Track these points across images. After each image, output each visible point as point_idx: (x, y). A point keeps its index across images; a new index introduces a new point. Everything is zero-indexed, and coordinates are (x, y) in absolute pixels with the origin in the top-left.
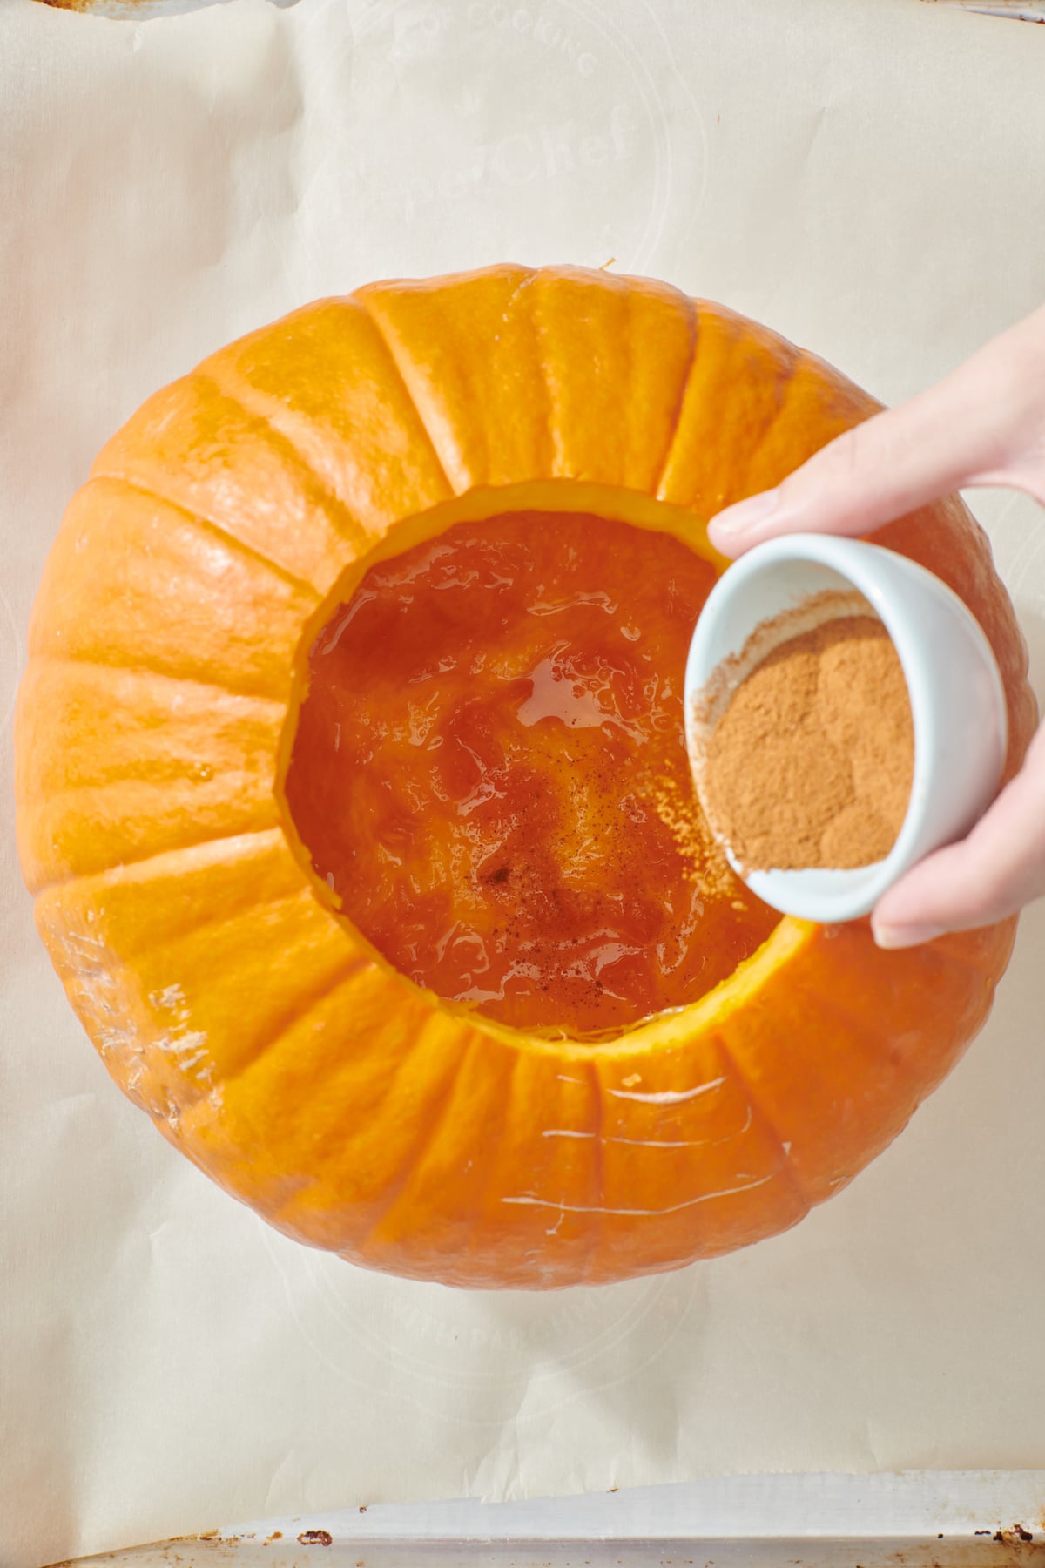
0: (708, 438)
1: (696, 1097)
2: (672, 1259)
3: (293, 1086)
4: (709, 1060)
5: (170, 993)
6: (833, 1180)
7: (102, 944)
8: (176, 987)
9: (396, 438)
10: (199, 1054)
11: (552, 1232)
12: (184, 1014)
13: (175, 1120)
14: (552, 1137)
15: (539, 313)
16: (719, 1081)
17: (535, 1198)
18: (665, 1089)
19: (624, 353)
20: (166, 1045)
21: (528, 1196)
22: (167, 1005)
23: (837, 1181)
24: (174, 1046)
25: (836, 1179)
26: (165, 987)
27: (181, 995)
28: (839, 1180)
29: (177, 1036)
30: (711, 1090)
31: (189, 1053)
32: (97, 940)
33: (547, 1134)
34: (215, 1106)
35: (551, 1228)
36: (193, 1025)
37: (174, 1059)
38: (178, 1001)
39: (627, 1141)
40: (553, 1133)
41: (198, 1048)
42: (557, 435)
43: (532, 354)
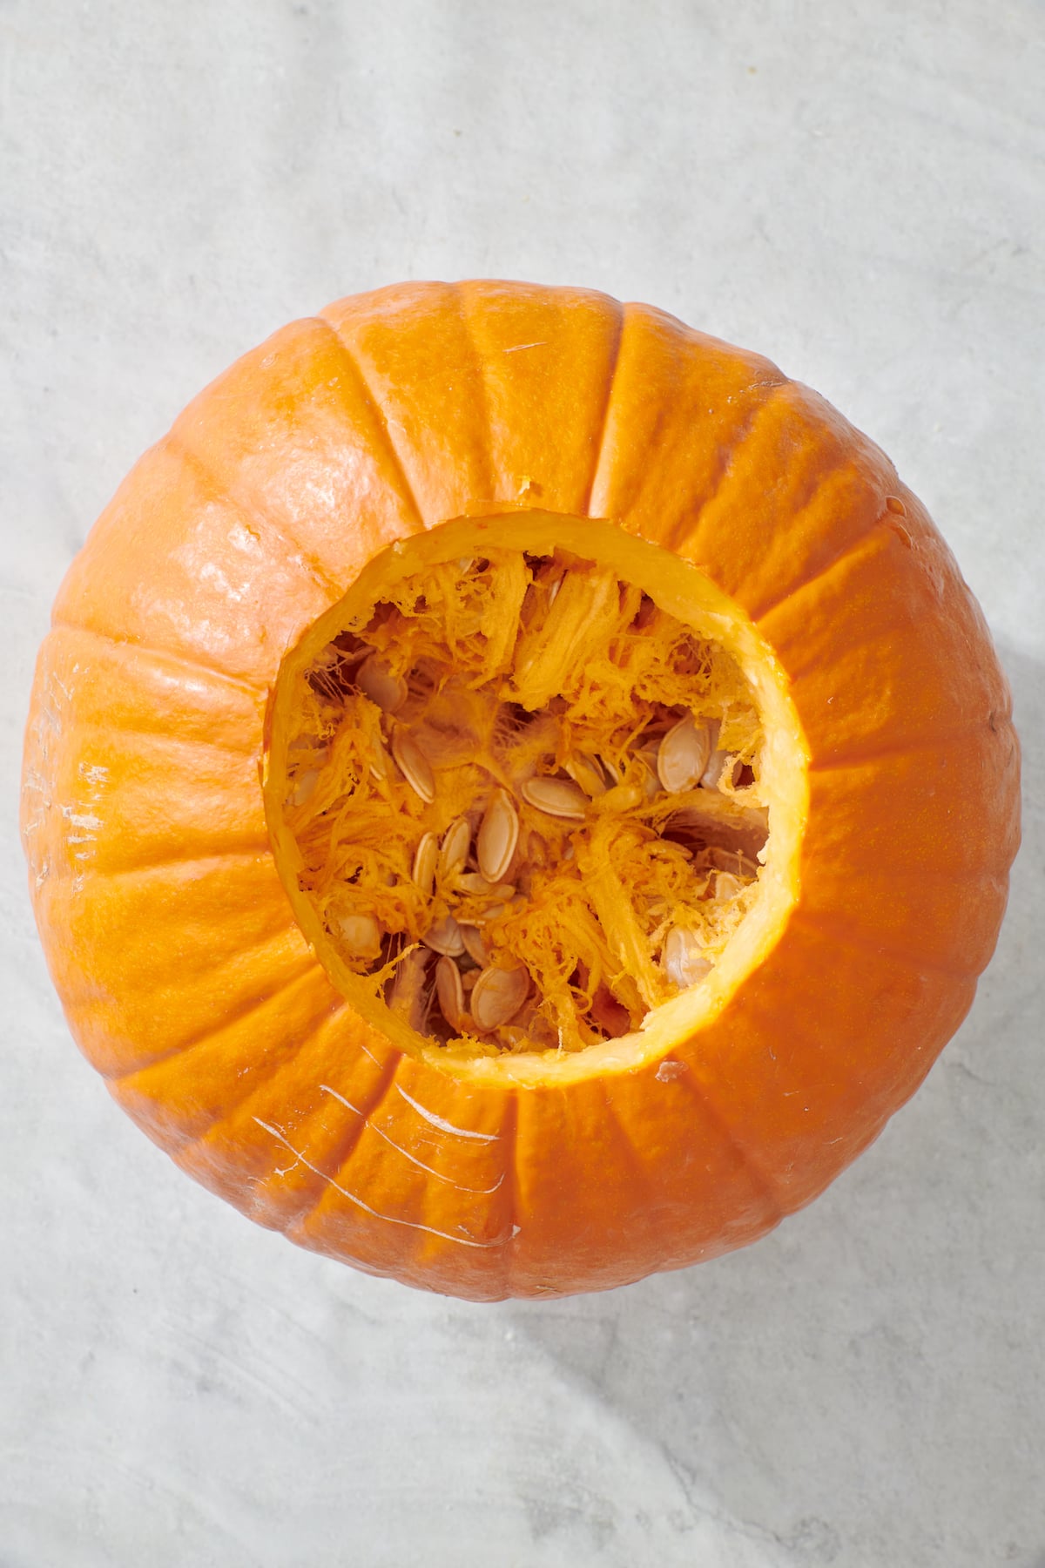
0: (829, 604)
1: (463, 1138)
2: (367, 1261)
3: (144, 910)
4: (494, 1116)
5: (96, 772)
6: (541, 1285)
7: (70, 698)
8: (104, 770)
9: (574, 437)
10: (89, 837)
11: (281, 1173)
12: (97, 797)
13: (41, 881)
14: (326, 1093)
15: (761, 414)
16: (492, 1138)
17: (282, 1134)
18: (443, 1115)
19: (808, 490)
20: (68, 813)
21: (277, 1129)
22: (89, 780)
23: (543, 1288)
24: (74, 818)
25: (544, 1286)
26: (96, 765)
27: (103, 779)
28: (546, 1288)
29: (80, 811)
30: (481, 1140)
31: (80, 831)
32: (68, 691)
33: (323, 1087)
34: (75, 888)
35: (281, 1170)
36: (98, 811)
37: (68, 829)
38: (99, 782)
39: (386, 1137)
40: (329, 1090)
41: (90, 832)
42: (704, 521)
43: (729, 442)
